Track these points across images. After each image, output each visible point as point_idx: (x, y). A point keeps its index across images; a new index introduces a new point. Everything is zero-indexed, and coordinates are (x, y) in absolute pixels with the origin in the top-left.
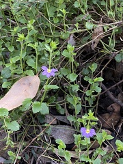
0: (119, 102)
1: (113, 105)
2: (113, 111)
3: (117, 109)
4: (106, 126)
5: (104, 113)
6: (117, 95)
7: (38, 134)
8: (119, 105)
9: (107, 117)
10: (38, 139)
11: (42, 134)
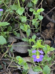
0: (54, 21)
1: (50, 23)
2: (50, 27)
3: (52, 25)
4: (47, 37)
5: (44, 29)
6: (51, 16)
7: (5, 52)
8: (53, 23)
9: (47, 32)
10: (5, 56)
11: (7, 52)
